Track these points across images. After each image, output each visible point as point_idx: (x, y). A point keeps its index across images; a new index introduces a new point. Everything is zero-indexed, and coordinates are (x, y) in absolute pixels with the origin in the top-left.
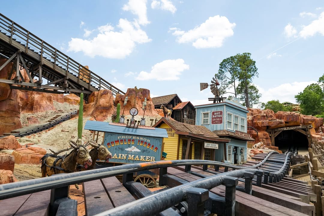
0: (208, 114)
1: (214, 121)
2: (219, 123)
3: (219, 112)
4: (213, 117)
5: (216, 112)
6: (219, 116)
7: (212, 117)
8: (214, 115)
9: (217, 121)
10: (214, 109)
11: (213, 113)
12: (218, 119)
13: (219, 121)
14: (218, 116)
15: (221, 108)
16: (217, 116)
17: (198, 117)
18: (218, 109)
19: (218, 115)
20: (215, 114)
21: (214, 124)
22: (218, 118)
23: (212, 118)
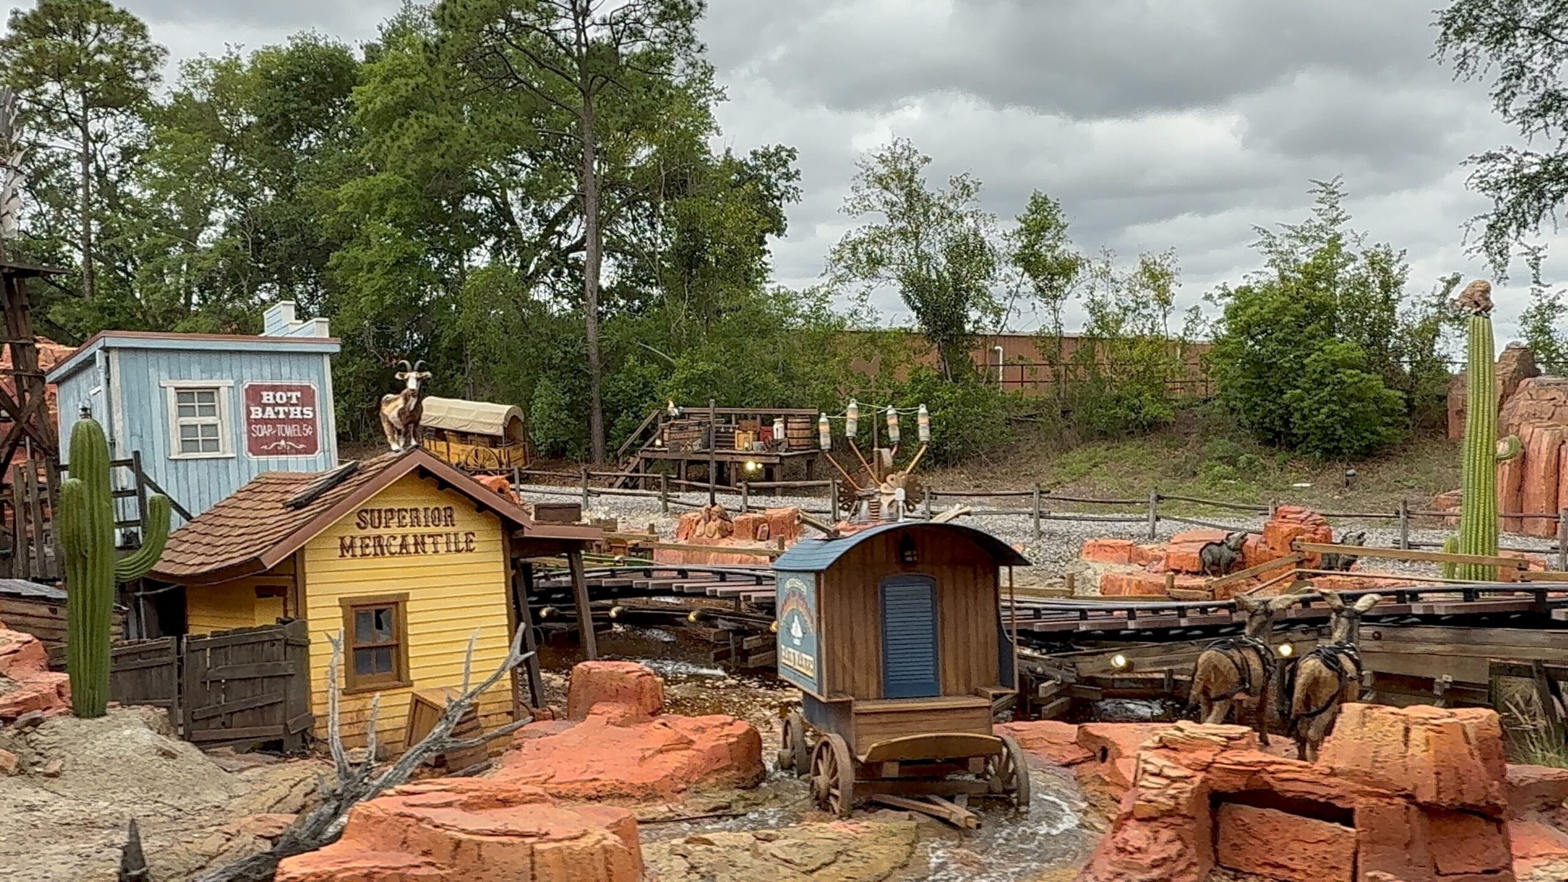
0: (210, 393)
1: (266, 440)
2: (298, 452)
3: (290, 389)
4: (257, 413)
5: (274, 389)
6: (296, 413)
7: (249, 413)
8: (264, 406)
9: (286, 439)
10: (255, 371)
11: (254, 394)
12: (290, 431)
13: (297, 440)
14: (287, 414)
15: (304, 371)
16: (281, 409)
17: (130, 409)
18: (285, 370)
19: (288, 404)
20: (267, 397)
21: (263, 458)
22: (287, 421)
23: (250, 422)
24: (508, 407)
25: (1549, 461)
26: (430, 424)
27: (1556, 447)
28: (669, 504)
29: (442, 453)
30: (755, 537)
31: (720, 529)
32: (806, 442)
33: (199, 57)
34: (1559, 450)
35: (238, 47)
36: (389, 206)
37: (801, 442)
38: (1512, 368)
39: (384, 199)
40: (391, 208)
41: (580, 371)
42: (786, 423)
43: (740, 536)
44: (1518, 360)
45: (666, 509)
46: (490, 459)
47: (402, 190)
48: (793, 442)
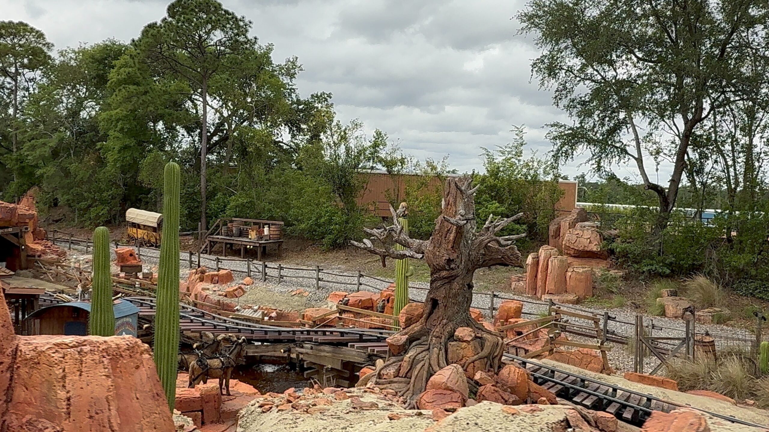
24: (160, 215)
25: (543, 265)
26: (130, 220)
27: (547, 259)
28: (192, 265)
29: (135, 233)
30: (211, 282)
31: (200, 278)
32: (276, 236)
33: (66, 48)
34: (548, 260)
35: (85, 44)
36: (118, 124)
37: (274, 236)
38: (574, 218)
39: (118, 121)
40: (119, 126)
41: (194, 199)
42: (269, 227)
43: (206, 282)
44: (578, 214)
45: (191, 267)
46: (152, 237)
47: (126, 116)
48: (271, 236)
